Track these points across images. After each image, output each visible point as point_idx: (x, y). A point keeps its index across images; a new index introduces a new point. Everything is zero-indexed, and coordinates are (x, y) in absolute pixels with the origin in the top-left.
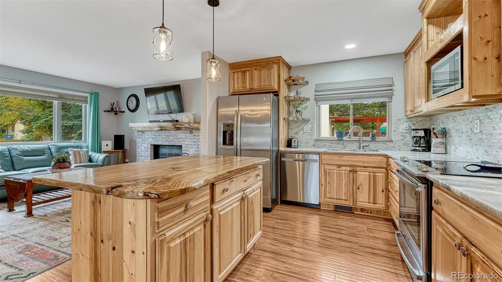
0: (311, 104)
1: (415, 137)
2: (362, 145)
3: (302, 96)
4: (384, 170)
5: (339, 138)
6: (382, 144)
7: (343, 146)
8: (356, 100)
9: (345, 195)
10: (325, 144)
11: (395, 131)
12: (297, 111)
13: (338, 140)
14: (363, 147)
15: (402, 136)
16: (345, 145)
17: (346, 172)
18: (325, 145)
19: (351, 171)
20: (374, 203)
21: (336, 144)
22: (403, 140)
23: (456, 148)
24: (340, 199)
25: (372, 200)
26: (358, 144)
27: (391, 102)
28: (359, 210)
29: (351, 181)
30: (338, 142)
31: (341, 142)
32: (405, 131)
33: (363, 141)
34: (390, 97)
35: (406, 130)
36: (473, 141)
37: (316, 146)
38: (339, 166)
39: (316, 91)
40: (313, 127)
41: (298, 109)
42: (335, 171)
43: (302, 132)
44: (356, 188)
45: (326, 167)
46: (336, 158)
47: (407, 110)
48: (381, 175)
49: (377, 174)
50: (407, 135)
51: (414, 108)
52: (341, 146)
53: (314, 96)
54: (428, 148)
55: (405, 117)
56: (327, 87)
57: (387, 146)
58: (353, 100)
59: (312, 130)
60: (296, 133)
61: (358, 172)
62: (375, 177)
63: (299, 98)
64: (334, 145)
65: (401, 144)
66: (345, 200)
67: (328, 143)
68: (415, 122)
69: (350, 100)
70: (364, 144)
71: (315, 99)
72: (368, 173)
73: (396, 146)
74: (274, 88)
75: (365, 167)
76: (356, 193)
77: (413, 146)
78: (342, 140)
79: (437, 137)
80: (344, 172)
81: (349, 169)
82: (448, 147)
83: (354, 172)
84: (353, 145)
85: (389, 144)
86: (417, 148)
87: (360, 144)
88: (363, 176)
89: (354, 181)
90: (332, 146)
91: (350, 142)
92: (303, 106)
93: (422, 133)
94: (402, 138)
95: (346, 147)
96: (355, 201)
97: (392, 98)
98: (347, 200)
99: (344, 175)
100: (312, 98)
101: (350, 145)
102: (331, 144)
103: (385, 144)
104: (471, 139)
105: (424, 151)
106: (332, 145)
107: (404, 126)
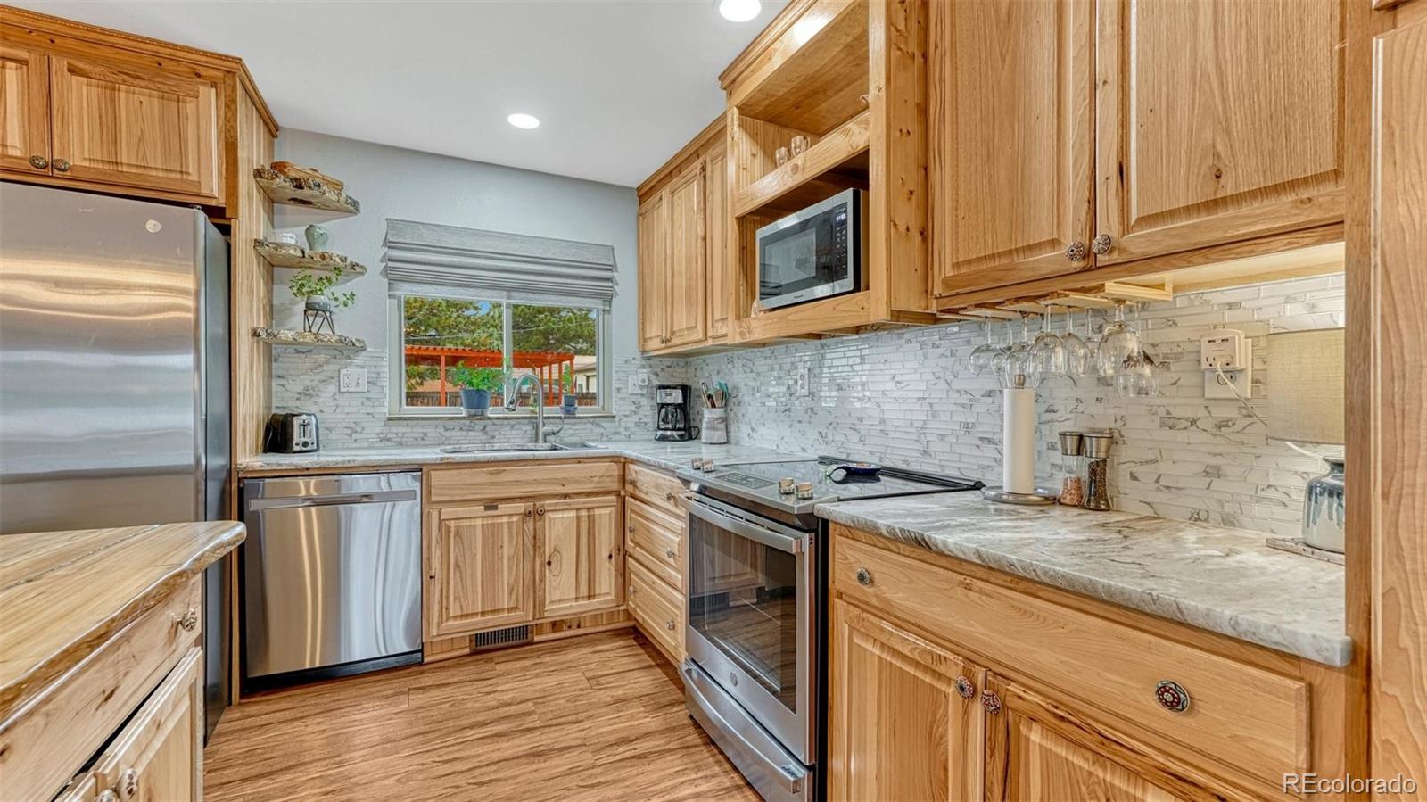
0: (370, 286)
1: (663, 406)
2: (542, 430)
3: (335, 250)
4: (613, 498)
5: (473, 411)
6: (590, 426)
7: (484, 438)
8: (522, 295)
9: (510, 593)
10: (425, 430)
11: (619, 389)
12: (309, 307)
13: (471, 416)
14: (545, 435)
15: (634, 403)
16: (490, 434)
17: (514, 519)
18: (425, 434)
19: (528, 514)
20: (589, 597)
21: (461, 429)
22: (635, 413)
23: (753, 429)
24: (495, 611)
25: (584, 591)
26: (529, 428)
27: (609, 311)
28: (547, 628)
29: (529, 544)
30: (467, 422)
31: (479, 425)
32: (640, 392)
33: (545, 418)
34: (608, 299)
35: (642, 387)
36: (793, 414)
37: (389, 440)
38: (491, 505)
39: (386, 242)
40: (379, 374)
41: (319, 299)
42: (479, 522)
43: (332, 388)
44: (542, 565)
45: (447, 512)
46: (481, 476)
47: (648, 336)
48: (606, 514)
49: (597, 512)
50: (644, 401)
51: (673, 333)
52: (476, 435)
53: (382, 261)
54: (689, 433)
55: (639, 356)
56: (430, 238)
57: (601, 430)
58: (513, 294)
59: (375, 384)
60: (305, 393)
61: (548, 515)
62: (591, 519)
63: (323, 257)
64: (456, 433)
65: (630, 422)
66: (510, 610)
67: (436, 427)
68: (659, 370)
69: (505, 293)
70: (548, 428)
71: (385, 272)
72: (573, 514)
73: (622, 430)
74: (204, 191)
75: (566, 496)
76: (543, 580)
77: (659, 428)
78: (482, 417)
79: (713, 406)
80: (505, 519)
81: (520, 507)
82: (733, 428)
83: (538, 514)
84: (514, 432)
85: (606, 424)
86: (669, 433)
87: (536, 428)
88: (560, 524)
89: (537, 541)
90: (448, 438)
91: (506, 422)
92: (340, 290)
93: (676, 397)
94: (633, 408)
95: (493, 437)
96: (539, 606)
97: (610, 301)
98: (516, 608)
99: (506, 530)
100: (375, 267)
101: (506, 431)
102: (446, 430)
103: (598, 425)
104: (789, 410)
105: (682, 438)
106: (448, 434)
107: (638, 378)
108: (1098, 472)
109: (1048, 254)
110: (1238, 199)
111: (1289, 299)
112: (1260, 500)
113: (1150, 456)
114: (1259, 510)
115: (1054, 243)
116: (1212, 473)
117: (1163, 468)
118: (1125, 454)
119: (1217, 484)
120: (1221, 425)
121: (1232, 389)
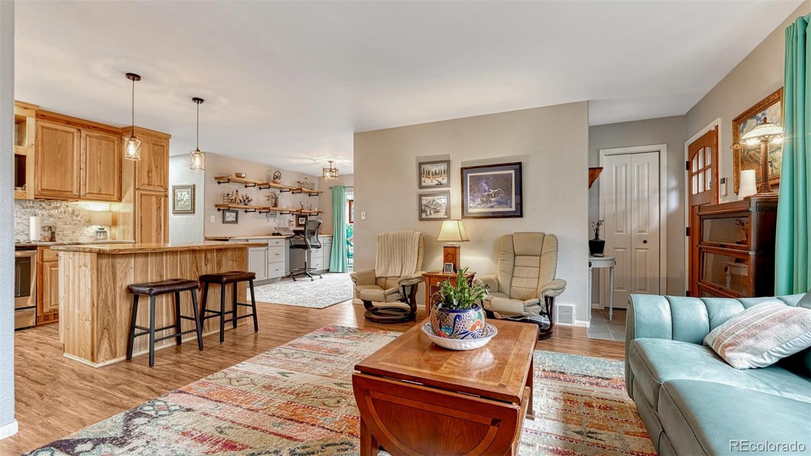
108: (53, 233)
109: (69, 193)
110: (102, 194)
111: (85, 205)
112: (81, 236)
113: (62, 230)
114: (82, 237)
115: (72, 192)
116: (74, 232)
117: (65, 232)
118: (58, 230)
119: (75, 234)
120: (76, 224)
121: (77, 219)
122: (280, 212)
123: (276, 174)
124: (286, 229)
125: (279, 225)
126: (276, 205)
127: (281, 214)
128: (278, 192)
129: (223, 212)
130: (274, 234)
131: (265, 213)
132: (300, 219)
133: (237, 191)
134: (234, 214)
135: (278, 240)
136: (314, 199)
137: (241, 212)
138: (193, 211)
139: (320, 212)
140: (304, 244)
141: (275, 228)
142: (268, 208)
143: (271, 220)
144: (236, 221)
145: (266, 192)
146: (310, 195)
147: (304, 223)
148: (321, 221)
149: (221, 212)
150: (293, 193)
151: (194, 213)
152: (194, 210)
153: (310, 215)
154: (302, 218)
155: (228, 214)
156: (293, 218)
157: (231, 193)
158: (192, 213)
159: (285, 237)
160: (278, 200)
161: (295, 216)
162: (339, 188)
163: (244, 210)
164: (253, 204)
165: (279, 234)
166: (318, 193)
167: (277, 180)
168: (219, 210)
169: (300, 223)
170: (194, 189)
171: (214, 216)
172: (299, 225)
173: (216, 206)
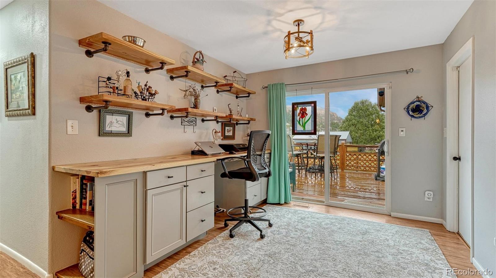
122: (201, 118)
123: (197, 56)
124: (211, 145)
125: (200, 137)
126: (196, 106)
127: (203, 121)
128: (198, 87)
129: (100, 111)
130: (194, 153)
131: (180, 119)
132: (227, 128)
133: (128, 73)
134: (124, 119)
135: (203, 167)
136: (243, 102)
137: (138, 116)
138: (33, 110)
139: (252, 119)
140: (250, 171)
141: (196, 143)
142: (186, 110)
143: (189, 129)
144: (129, 133)
145: (181, 83)
146: (237, 97)
147: (231, 134)
148: (270, 133)
149: (95, 113)
150: (218, 92)
151: (34, 114)
152: (34, 108)
153: (237, 124)
154: (228, 128)
155: (109, 118)
156: (218, 127)
157: (114, 77)
158: (29, 115)
159: (215, 159)
160: (200, 98)
161: (220, 124)
162: (279, 87)
163: (145, 112)
164: (160, 100)
165: (202, 153)
166: (249, 94)
167: (198, 65)
168: (89, 109)
169: (227, 134)
170: (33, 64)
171: (76, 122)
172: (225, 137)
173: (82, 100)
